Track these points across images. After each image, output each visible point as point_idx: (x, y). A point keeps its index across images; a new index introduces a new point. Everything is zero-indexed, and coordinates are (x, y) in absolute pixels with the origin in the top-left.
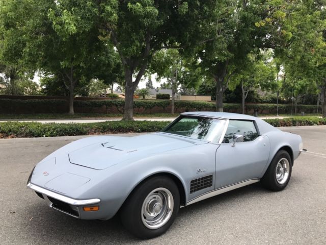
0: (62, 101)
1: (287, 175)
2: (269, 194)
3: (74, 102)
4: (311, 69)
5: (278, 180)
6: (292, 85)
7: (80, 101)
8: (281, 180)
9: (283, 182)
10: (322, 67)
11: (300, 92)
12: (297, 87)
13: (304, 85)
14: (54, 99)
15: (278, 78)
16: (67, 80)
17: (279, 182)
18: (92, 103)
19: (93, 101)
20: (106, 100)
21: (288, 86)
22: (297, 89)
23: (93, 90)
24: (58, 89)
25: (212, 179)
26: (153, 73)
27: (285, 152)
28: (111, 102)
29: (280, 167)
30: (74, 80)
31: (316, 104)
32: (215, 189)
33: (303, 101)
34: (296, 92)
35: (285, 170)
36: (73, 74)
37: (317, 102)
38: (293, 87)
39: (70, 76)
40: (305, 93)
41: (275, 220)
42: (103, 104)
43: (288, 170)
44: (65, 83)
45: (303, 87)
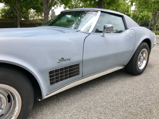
0: (13, 22)
1: (145, 62)
2: (131, 78)
3: (20, 23)
4: (150, 4)
5: (138, 66)
6: (137, 16)
7: (23, 22)
8: (140, 66)
9: (141, 68)
10: (156, 3)
11: (141, 19)
12: (140, 17)
13: (144, 16)
14: (8, 21)
15: (130, 11)
16: (15, 9)
17: (139, 67)
18: (30, 23)
19: (31, 22)
20: (38, 22)
21: (135, 16)
22: (140, 18)
23: (31, 16)
24: (11, 15)
25: (79, 68)
26: (62, 4)
27: (146, 44)
28: (41, 23)
29: (141, 57)
30: (19, 10)
31: (148, 26)
32: (83, 77)
33: (142, 24)
34: (139, 20)
35: (144, 59)
36: (18, 6)
37: (148, 25)
38: (138, 17)
39: (16, 7)
40: (143, 20)
41: (141, 107)
42: (36, 24)
43: (147, 59)
44: (14, 11)
45: (143, 17)
